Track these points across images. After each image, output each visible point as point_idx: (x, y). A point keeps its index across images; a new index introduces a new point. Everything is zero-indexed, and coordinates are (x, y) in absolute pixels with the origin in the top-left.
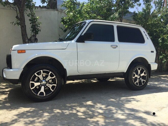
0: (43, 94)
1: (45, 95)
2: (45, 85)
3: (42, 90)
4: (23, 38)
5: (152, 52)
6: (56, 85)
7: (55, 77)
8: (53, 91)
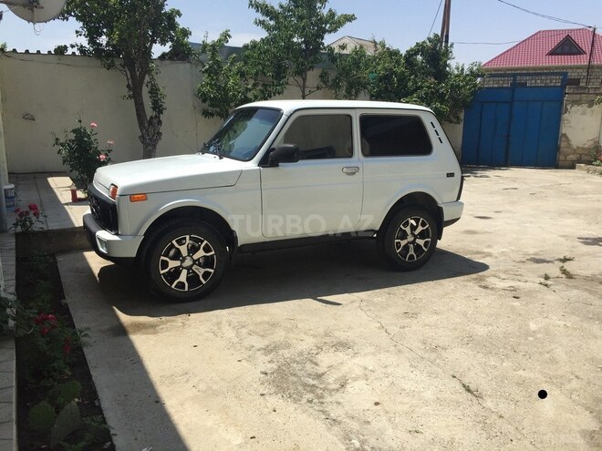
0: (184, 288)
1: (186, 289)
2: (189, 269)
3: (183, 277)
4: (139, 119)
5: (450, 175)
6: (212, 271)
7: (213, 253)
8: (204, 282)
